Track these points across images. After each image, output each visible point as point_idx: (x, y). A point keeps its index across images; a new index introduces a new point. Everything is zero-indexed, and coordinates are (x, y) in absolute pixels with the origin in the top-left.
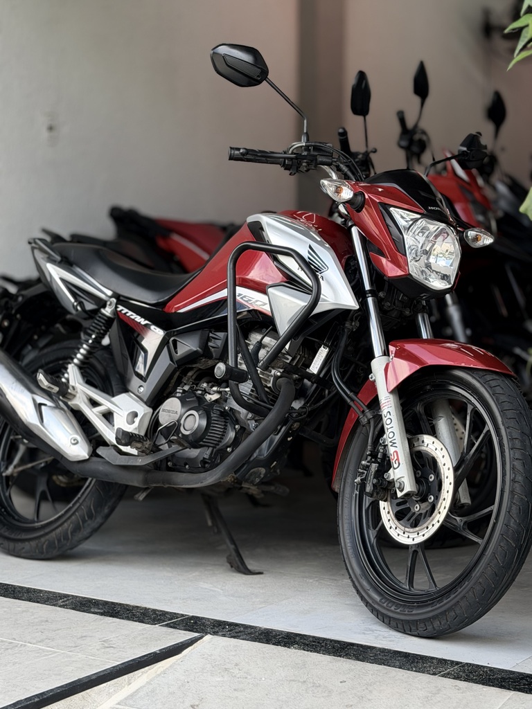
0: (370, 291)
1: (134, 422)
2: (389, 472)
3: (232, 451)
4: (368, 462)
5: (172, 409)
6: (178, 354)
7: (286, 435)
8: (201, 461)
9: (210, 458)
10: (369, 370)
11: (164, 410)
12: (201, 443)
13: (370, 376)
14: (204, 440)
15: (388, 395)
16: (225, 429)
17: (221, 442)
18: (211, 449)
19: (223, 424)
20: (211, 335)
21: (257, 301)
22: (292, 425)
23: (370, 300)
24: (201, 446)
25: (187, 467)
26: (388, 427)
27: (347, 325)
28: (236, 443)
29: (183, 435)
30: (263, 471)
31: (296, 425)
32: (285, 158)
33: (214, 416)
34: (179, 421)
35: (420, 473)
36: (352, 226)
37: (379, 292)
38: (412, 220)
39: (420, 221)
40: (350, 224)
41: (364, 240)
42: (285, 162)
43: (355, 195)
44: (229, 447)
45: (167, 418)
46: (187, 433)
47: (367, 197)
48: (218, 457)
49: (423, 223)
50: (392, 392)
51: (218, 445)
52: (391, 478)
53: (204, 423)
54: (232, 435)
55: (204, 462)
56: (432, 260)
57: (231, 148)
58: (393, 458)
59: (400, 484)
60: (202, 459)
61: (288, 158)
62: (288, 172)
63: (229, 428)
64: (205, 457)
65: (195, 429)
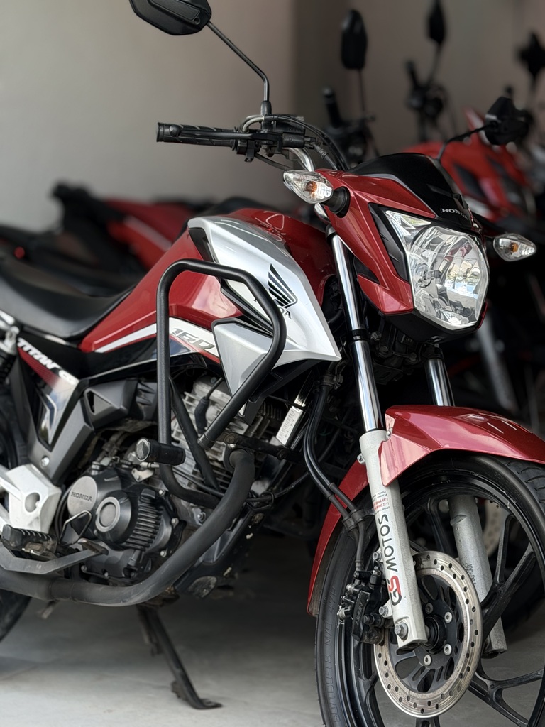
0: (359, 332)
1: (35, 508)
2: (386, 605)
3: (168, 556)
4: (356, 587)
5: (85, 492)
6: (95, 414)
7: (245, 531)
8: (125, 568)
9: (137, 564)
10: (357, 449)
11: (74, 494)
12: (124, 544)
13: (359, 458)
14: (128, 540)
15: (384, 489)
16: (157, 524)
17: (152, 542)
18: (137, 552)
19: (154, 517)
20: (140, 386)
21: (201, 341)
22: (253, 517)
23: (359, 345)
24: (124, 548)
25: (106, 575)
26: (385, 538)
27: (327, 381)
28: (173, 544)
29: (98, 531)
30: (213, 580)
31: (258, 517)
32: (237, 139)
33: (142, 506)
34: (93, 511)
35: (431, 607)
36: (333, 235)
37: (372, 332)
38: (418, 228)
39: (431, 229)
40: (330, 232)
41: (349, 257)
42: (237, 143)
43: (335, 192)
44: (163, 549)
45: (78, 505)
46: (103, 529)
47: (352, 195)
48: (150, 563)
49: (433, 232)
50: (390, 485)
51: (148, 547)
52: (389, 615)
53: (128, 514)
54: (167, 531)
55: (129, 570)
56: (448, 284)
57: (159, 124)
58: (392, 587)
59: (402, 628)
60: (125, 566)
61: (241, 138)
62: (243, 157)
63: (164, 522)
64: (130, 563)
65: (114, 524)
